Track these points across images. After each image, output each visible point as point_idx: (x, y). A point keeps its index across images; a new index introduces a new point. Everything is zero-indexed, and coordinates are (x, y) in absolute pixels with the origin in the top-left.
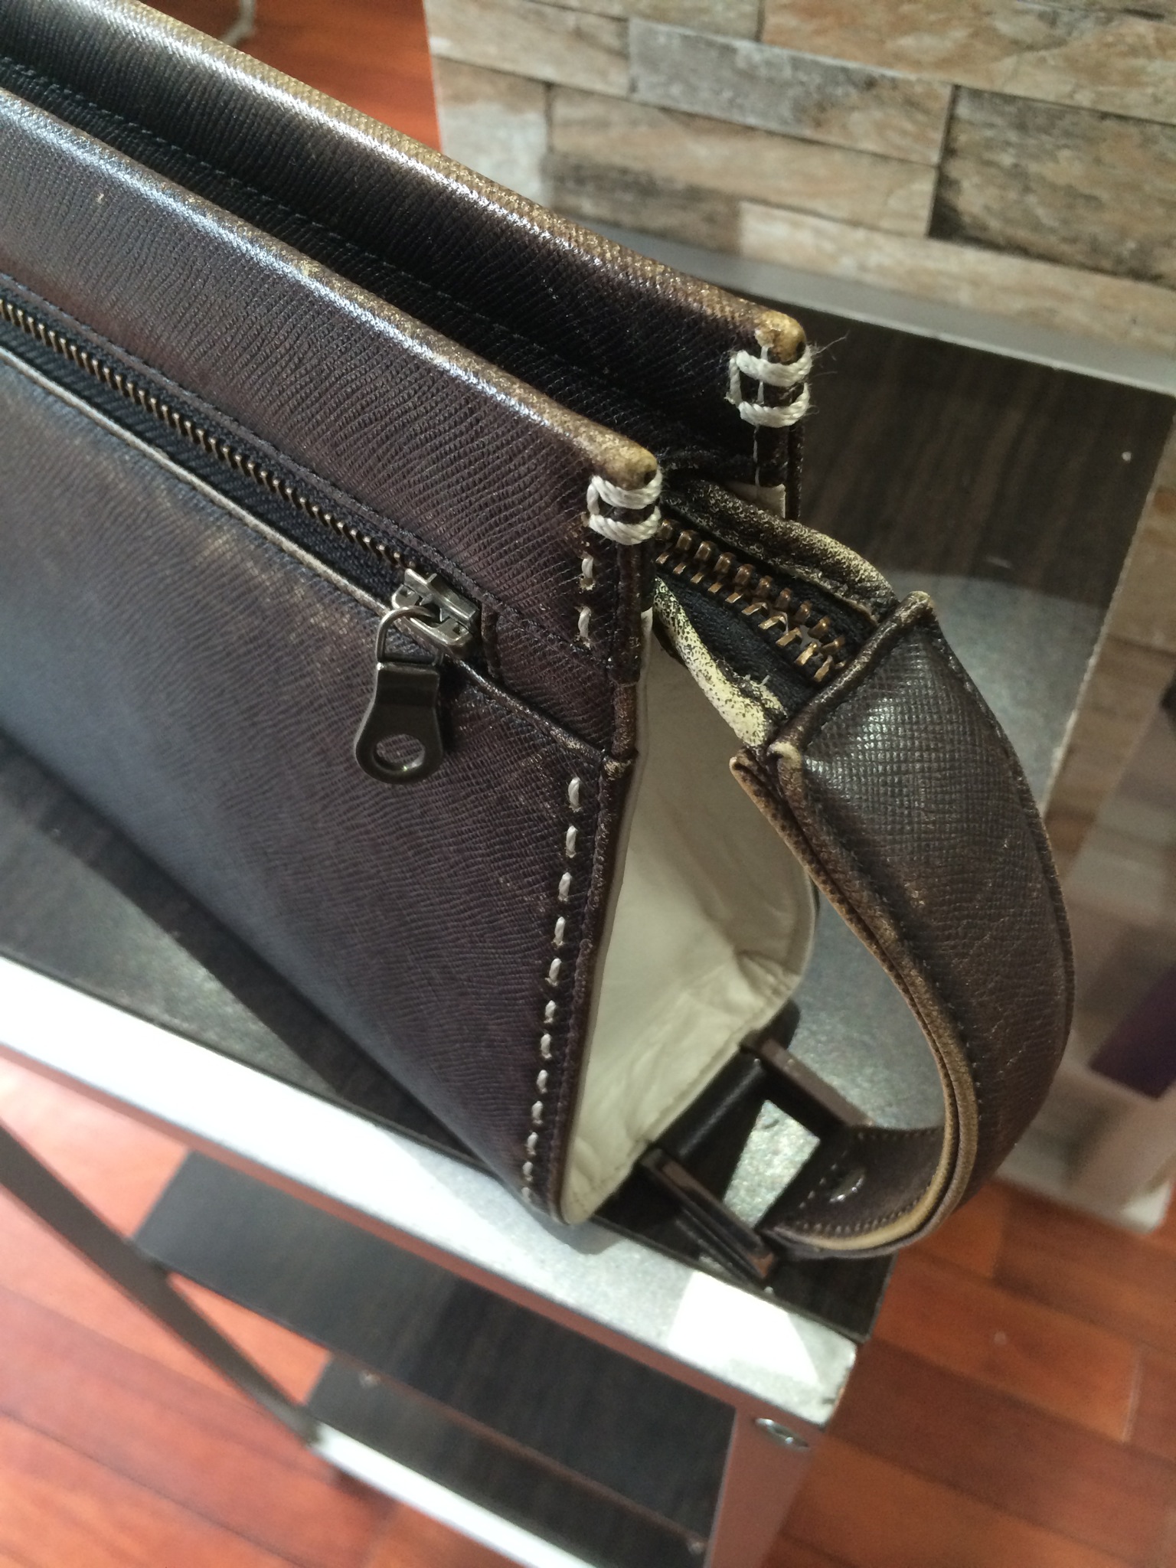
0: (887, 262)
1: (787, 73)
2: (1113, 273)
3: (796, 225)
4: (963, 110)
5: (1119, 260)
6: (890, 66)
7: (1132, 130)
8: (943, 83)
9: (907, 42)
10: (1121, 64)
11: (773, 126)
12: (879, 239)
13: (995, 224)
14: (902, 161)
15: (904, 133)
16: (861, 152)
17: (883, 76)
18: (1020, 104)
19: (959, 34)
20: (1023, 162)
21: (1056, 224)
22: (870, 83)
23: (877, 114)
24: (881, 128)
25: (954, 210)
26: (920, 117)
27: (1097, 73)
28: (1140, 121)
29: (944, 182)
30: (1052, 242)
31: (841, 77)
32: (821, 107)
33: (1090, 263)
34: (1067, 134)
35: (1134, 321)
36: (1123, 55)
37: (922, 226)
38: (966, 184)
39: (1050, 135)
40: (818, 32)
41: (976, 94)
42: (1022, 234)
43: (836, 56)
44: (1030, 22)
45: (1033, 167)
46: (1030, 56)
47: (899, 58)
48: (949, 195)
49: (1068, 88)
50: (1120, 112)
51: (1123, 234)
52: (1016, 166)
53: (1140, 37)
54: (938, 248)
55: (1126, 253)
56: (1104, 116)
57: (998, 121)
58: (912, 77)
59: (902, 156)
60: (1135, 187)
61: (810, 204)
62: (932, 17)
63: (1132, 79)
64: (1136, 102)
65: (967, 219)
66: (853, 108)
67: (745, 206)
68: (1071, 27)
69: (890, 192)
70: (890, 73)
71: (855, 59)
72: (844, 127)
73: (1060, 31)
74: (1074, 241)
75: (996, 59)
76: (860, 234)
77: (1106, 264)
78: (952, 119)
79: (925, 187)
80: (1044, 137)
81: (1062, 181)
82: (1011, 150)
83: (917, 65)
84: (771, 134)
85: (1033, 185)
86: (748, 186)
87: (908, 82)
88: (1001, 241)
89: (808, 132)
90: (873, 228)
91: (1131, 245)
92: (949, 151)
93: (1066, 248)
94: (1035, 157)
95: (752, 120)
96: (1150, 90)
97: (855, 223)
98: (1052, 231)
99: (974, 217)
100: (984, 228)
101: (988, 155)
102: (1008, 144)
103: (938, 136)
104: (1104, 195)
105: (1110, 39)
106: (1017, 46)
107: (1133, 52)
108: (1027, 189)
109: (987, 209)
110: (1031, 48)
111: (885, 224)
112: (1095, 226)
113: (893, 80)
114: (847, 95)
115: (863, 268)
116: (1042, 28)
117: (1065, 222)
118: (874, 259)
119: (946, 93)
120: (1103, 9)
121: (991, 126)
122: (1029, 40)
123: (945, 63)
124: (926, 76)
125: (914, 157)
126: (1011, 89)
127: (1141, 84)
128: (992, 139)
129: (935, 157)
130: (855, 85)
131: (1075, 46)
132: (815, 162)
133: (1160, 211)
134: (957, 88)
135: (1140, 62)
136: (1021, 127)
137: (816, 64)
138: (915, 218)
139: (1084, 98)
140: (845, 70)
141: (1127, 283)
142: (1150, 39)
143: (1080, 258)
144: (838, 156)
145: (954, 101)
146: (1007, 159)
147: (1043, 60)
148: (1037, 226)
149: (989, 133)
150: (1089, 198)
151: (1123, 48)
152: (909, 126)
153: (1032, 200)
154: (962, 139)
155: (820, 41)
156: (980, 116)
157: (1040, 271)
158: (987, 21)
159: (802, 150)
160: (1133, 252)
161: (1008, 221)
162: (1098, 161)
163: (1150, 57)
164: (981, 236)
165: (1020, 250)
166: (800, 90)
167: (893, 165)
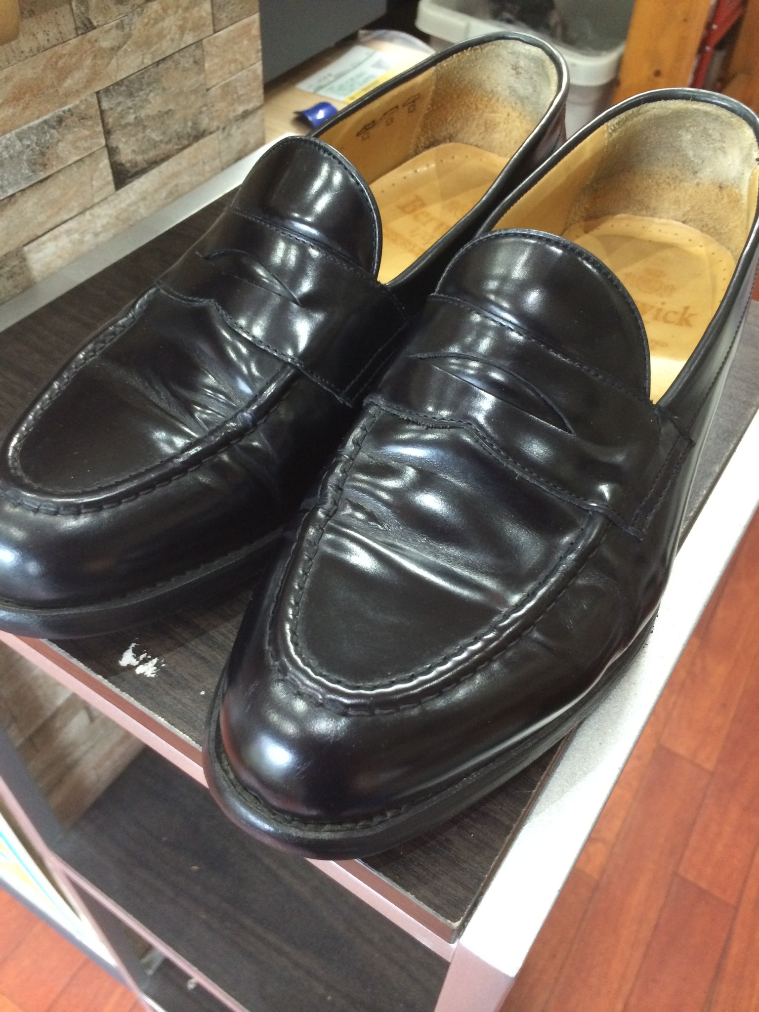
0: (105, 221)
1: (18, 146)
2: (189, 145)
3: (56, 238)
4: (105, 105)
5: (189, 135)
6: (65, 104)
7: (170, 63)
8: (91, 95)
9: (68, 83)
10: (155, 31)
11: (24, 186)
12: (97, 211)
13: (139, 158)
14: (90, 155)
15: (85, 139)
16: (70, 165)
17: (64, 112)
18: (126, 82)
19: (88, 62)
20: (138, 114)
21: (161, 137)
22: (60, 120)
23: (70, 137)
24: (74, 144)
25: (122, 164)
26: (90, 123)
27: (147, 43)
28: (171, 56)
29: (112, 152)
30: (165, 148)
31: (46, 127)
32: (43, 154)
33: (180, 147)
34: (149, 84)
35: (204, 163)
36: (154, 25)
37: (112, 187)
38: (121, 146)
39: (142, 90)
40: (24, 109)
41: (107, 90)
42: (152, 154)
43: (38, 118)
44: (114, 33)
45: (143, 113)
46: (120, 53)
47: (68, 95)
48: (117, 158)
49: (140, 59)
50: (163, 56)
51: (185, 121)
52: (136, 118)
53: (156, 11)
54: (122, 191)
55: (189, 130)
56: (158, 63)
57: (121, 99)
58: (77, 102)
59: (90, 152)
60: (181, 93)
61: (58, 220)
62: (74, 60)
63: (161, 36)
64: (167, 47)
65: (128, 165)
66: (59, 141)
67: (26, 248)
68: (130, 24)
69: (92, 179)
70: (66, 108)
71: (48, 111)
72: (58, 157)
73: (127, 30)
74: (170, 140)
75: (108, 64)
76: (88, 216)
77: (185, 142)
78: (102, 112)
79: (105, 162)
80: (141, 93)
81: (155, 112)
82: (131, 111)
83: (78, 92)
84: (23, 190)
85: (146, 123)
86: (24, 236)
87: (77, 107)
88: (145, 165)
89: (42, 175)
90: (92, 207)
91: (190, 124)
92: (107, 133)
93: (169, 146)
94: (142, 107)
95: (10, 192)
96: (168, 37)
97: (82, 213)
98: (161, 141)
99: (130, 161)
100: (136, 164)
101: (123, 122)
102: (130, 108)
103: (100, 128)
104: (172, 106)
105: (146, 20)
106: (114, 50)
107: (156, 21)
108: (145, 128)
109: (134, 151)
110: (119, 48)
111: (96, 200)
112: (175, 126)
113: (69, 110)
114: (52, 137)
115: (96, 235)
116: (120, 32)
117: (164, 133)
118: (99, 224)
119: (94, 100)
120: (139, 6)
121: (120, 103)
122: (117, 44)
123: (89, 83)
124: (83, 97)
125: (95, 149)
126: (119, 78)
127: (165, 36)
128: (122, 111)
129: (103, 142)
130: (54, 128)
131: (135, 33)
132: (52, 190)
133: (193, 97)
134: (98, 93)
135: (160, 25)
136: (131, 95)
137: (30, 128)
138: (108, 183)
139: (148, 61)
140: (45, 122)
141: (195, 145)
142: (160, 11)
143: (176, 147)
144: (61, 177)
145: (99, 102)
146: (131, 118)
147: (126, 51)
148: (155, 145)
149: (120, 109)
150: (167, 113)
151: (152, 22)
152: (87, 133)
153: (148, 131)
154: (110, 120)
155: (28, 113)
156: (114, 102)
157: (166, 168)
158: (97, 45)
159: (41, 189)
160: (191, 127)
161: (144, 152)
162: (164, 89)
163: (163, 19)
164: (138, 169)
165: (154, 163)
166: (28, 152)
167: (87, 161)
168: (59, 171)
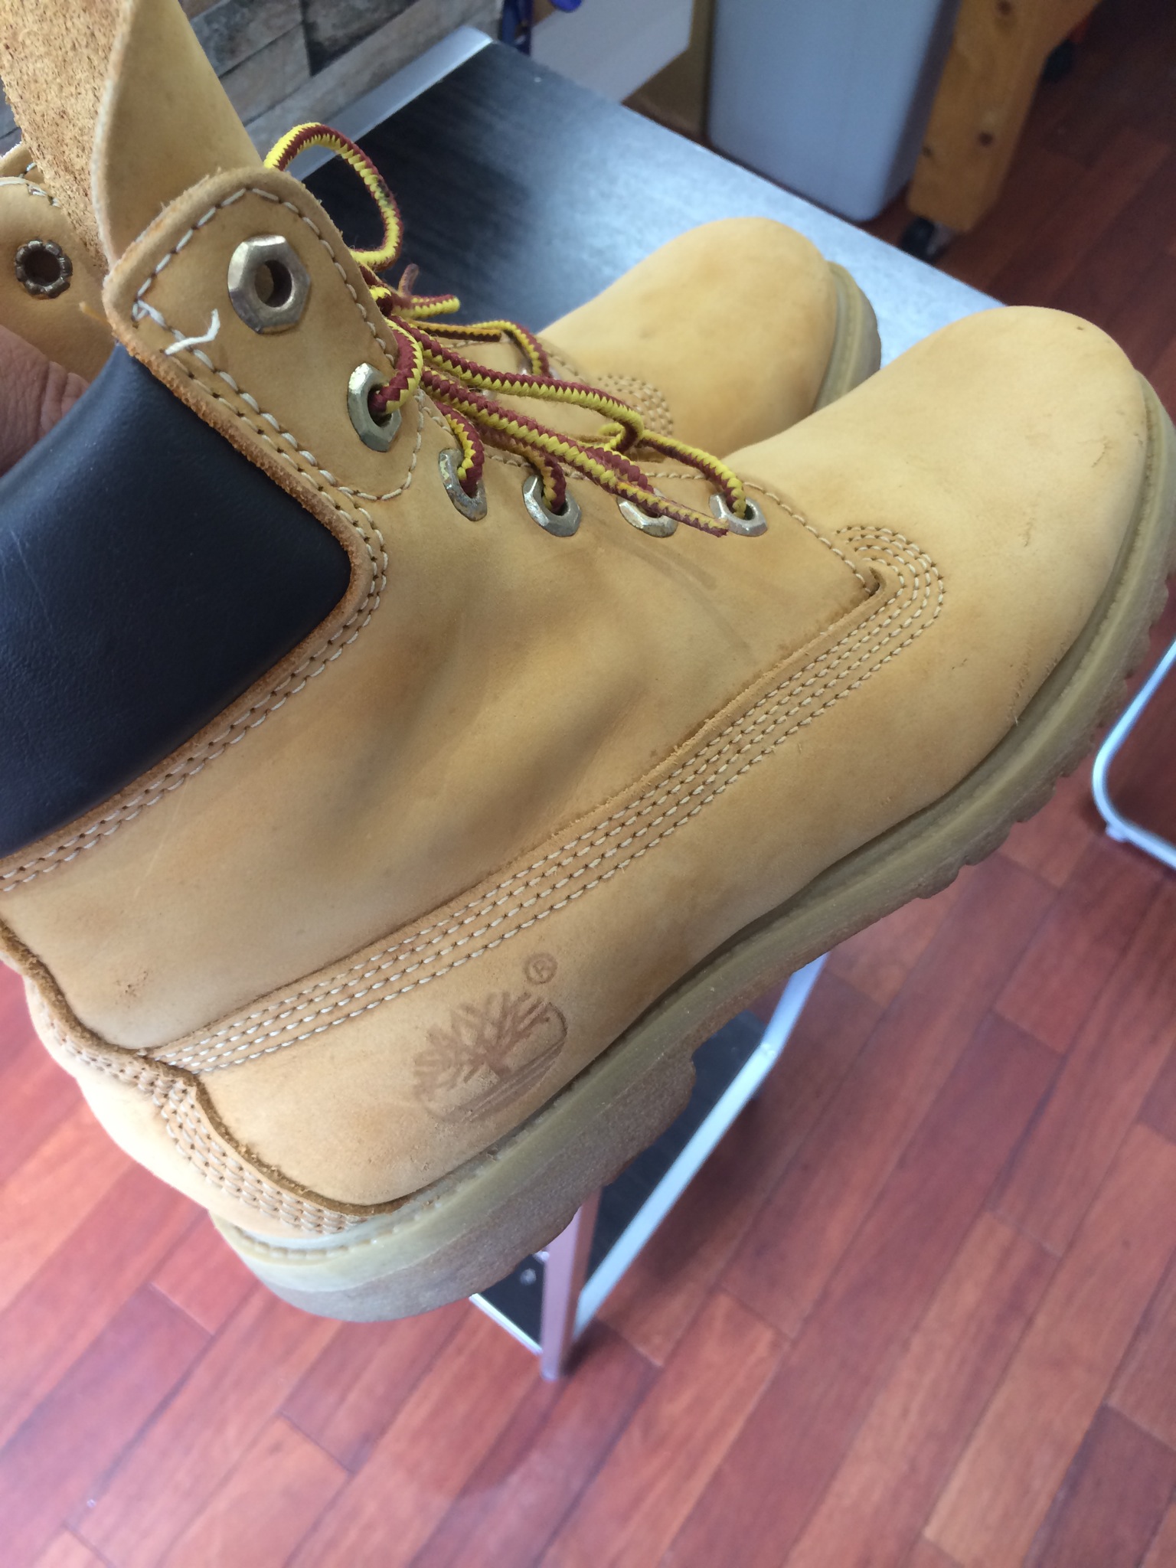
0: (297, 115)
2: (400, 12)
12: (289, 104)
13: (341, 33)
14: (284, 35)
15: (279, 15)
16: (260, 50)
21: (367, 5)
23: (262, 15)
24: (266, 22)
25: (319, 44)
29: (309, 27)
30: (370, 19)
32: (231, 38)
33: (389, 14)
37: (306, 72)
38: (320, 20)
42: (355, 27)
48: (314, 36)
54: (319, 77)
59: (283, 31)
65: (327, 43)
66: (251, 21)
69: (285, 64)
72: (248, 40)
74: (377, 8)
76: (278, 110)
77: (396, 8)
79: (300, 42)
88: (347, 42)
89: (230, 64)
92: (305, 6)
93: (376, 16)
97: (272, 107)
98: (367, 10)
99: (329, 38)
100: (337, 41)
103: (296, 1)
109: (334, 26)
111: (288, 91)
114: (243, 16)
125: (290, 27)
129: (299, 17)
130: (245, 6)
132: (240, 82)
137: (220, 8)
138: (303, 68)
143: (384, 15)
144: (251, 65)
148: (359, 15)
152: (280, 8)
157: (370, 44)
161: (346, 25)
164: (337, 48)
165: (357, 39)
166: (216, 37)
167: (281, 43)
168: (249, 59)
